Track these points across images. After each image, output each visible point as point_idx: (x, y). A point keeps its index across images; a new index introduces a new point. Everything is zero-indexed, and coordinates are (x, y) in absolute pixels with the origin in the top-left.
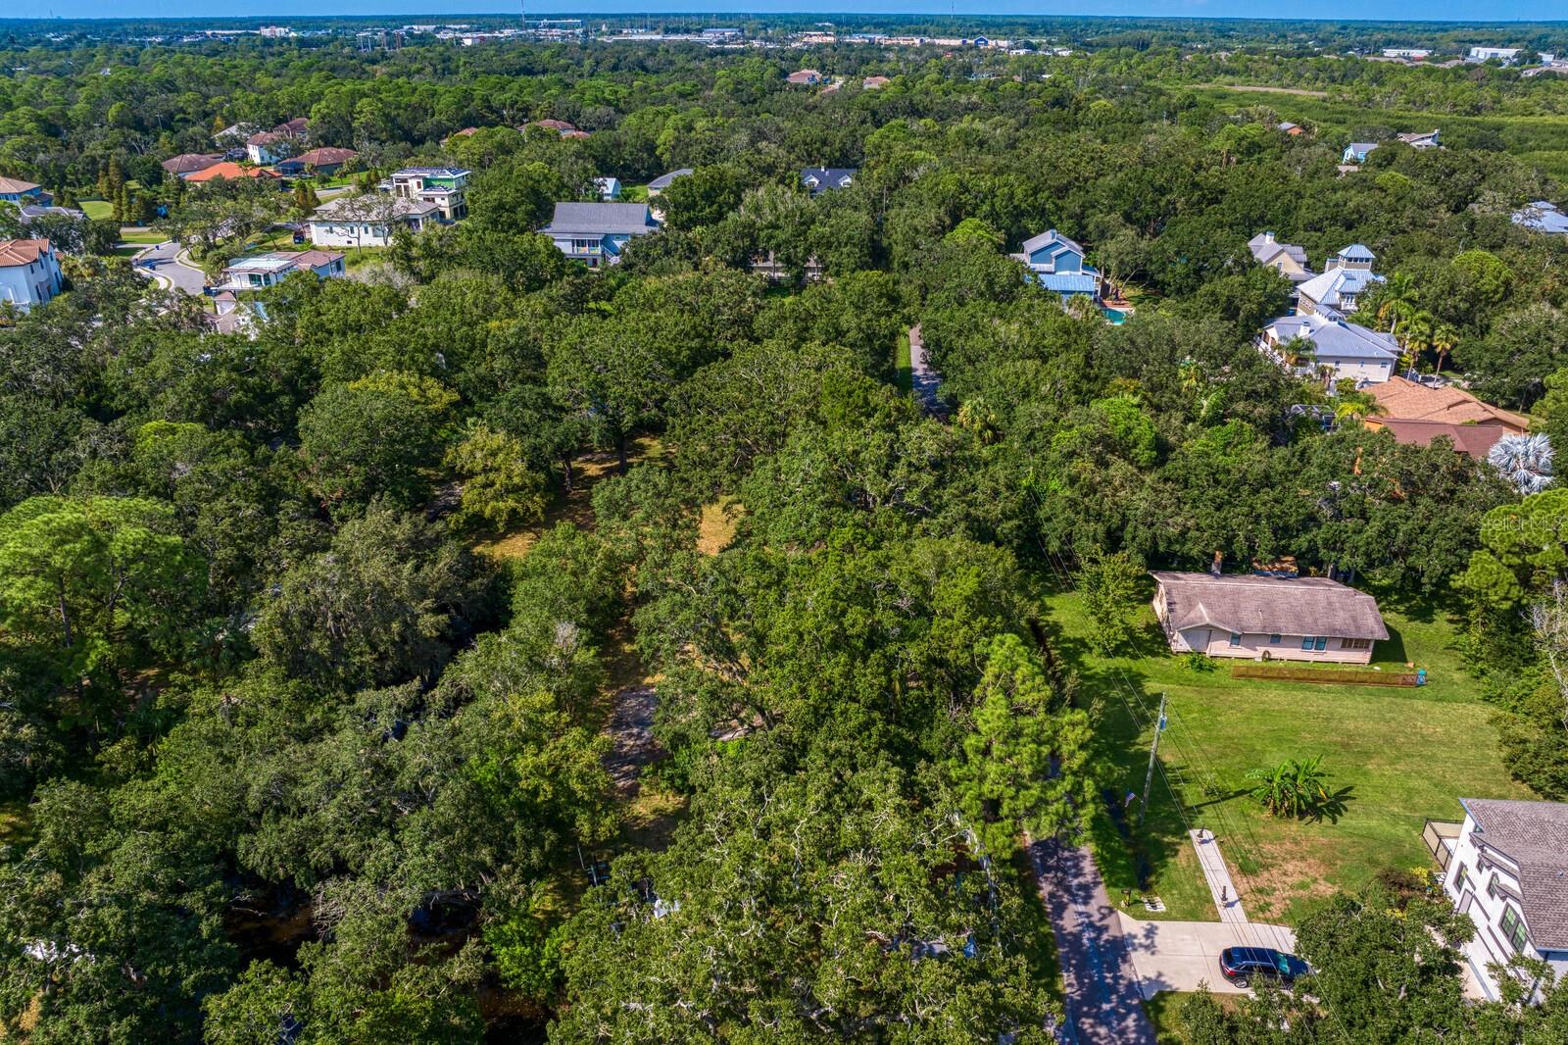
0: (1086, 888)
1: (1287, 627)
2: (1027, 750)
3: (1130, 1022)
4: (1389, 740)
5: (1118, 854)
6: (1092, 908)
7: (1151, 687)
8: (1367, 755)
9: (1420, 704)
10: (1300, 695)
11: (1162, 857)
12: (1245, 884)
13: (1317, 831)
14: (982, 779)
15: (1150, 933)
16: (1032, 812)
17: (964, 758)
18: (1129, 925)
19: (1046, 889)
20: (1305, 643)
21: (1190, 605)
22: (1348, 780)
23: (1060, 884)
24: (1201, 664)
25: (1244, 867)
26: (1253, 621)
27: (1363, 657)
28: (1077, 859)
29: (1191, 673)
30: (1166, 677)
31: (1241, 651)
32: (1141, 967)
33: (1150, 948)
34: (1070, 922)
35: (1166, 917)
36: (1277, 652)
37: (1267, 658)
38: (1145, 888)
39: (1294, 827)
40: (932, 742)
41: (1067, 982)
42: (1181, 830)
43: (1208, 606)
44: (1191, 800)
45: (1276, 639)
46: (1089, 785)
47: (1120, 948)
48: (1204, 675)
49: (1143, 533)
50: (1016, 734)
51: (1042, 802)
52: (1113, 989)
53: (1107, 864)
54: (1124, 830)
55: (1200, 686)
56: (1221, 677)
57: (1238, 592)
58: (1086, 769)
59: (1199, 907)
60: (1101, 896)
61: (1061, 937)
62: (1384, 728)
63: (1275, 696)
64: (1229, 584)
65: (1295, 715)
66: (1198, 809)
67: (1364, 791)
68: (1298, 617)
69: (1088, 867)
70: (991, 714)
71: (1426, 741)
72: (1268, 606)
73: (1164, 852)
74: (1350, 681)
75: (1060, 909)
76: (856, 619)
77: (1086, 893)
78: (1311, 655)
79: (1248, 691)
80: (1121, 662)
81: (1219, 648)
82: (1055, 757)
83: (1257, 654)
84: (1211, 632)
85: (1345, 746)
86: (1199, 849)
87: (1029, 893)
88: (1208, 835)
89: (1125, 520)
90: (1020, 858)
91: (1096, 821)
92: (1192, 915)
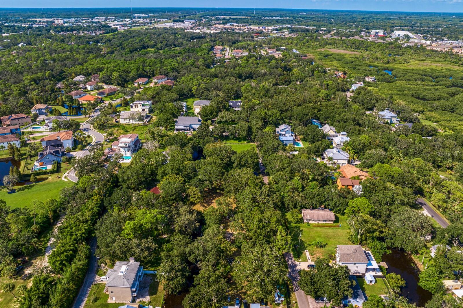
0: (292, 258)
1: (321, 219)
2: (284, 241)
3: (297, 274)
4: (334, 236)
5: (296, 254)
6: (292, 261)
7: (301, 229)
8: (330, 238)
9: (339, 230)
10: (322, 229)
11: (301, 254)
12: (312, 257)
13: (321, 250)
14: (278, 245)
15: (300, 263)
16: (284, 249)
17: (276, 242)
18: (297, 263)
19: (286, 259)
20: (323, 221)
21: (307, 216)
22: (327, 242)
23: (288, 258)
24: (308, 224)
25: (312, 255)
26: (316, 218)
27: (332, 222)
28: (290, 254)
29: (307, 226)
30: (303, 227)
31: (314, 222)
32: (298, 268)
33: (300, 265)
34: (290, 262)
35: (301, 261)
36: (319, 222)
37: (318, 223)
38: (299, 258)
39: (319, 249)
40: (271, 240)
41: (289, 270)
42: (304, 250)
43: (309, 215)
44: (306, 246)
45: (319, 220)
46: (291, 245)
47: (296, 266)
48: (309, 226)
49: (300, 204)
50: (282, 239)
51: (285, 248)
52: (295, 270)
53: (294, 255)
54: (296, 250)
55: (308, 228)
56: (311, 227)
57: (314, 213)
58: (291, 243)
59: (306, 260)
60: (293, 259)
61: (289, 264)
62: (333, 234)
63: (319, 229)
64: (313, 212)
65: (321, 232)
66: (306, 247)
67: (329, 244)
68: (322, 217)
69: (292, 255)
70: (279, 237)
71: (339, 236)
72: (318, 215)
73: (302, 253)
74: (330, 226)
75: (288, 261)
76: (261, 224)
77: (292, 259)
78: (325, 222)
79: (315, 229)
80: (297, 225)
81: (311, 222)
82: (287, 242)
83: (317, 223)
84: (310, 220)
85: (328, 237)
86: (306, 253)
87: (284, 259)
88: (307, 250)
89: (297, 202)
90: (283, 255)
91: (293, 250)
92: (305, 261)
